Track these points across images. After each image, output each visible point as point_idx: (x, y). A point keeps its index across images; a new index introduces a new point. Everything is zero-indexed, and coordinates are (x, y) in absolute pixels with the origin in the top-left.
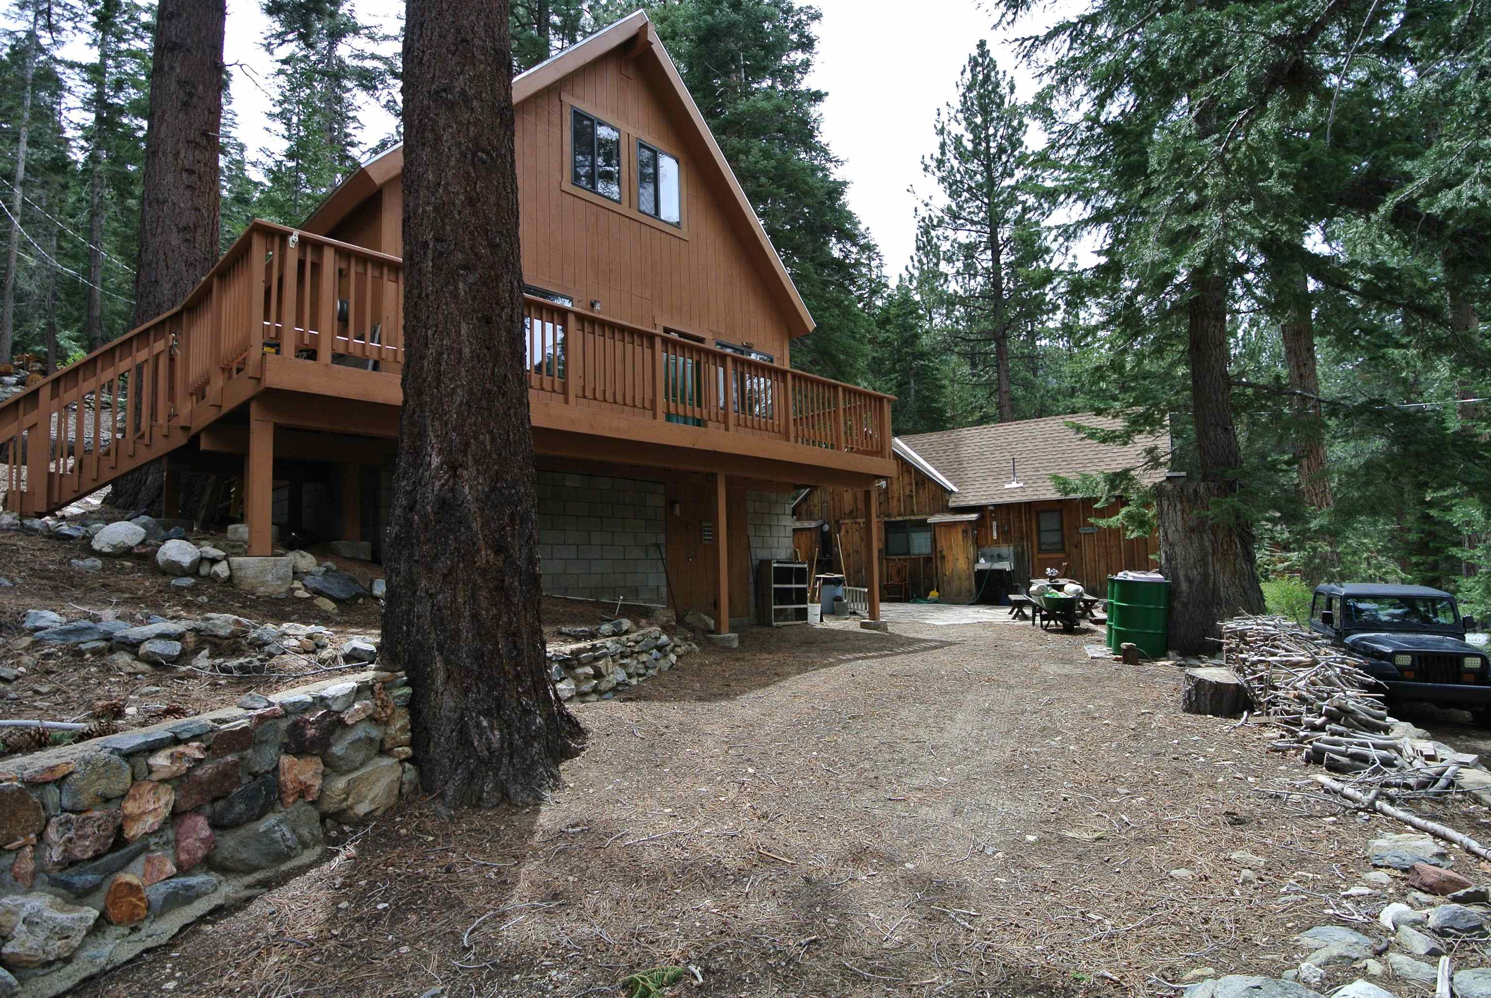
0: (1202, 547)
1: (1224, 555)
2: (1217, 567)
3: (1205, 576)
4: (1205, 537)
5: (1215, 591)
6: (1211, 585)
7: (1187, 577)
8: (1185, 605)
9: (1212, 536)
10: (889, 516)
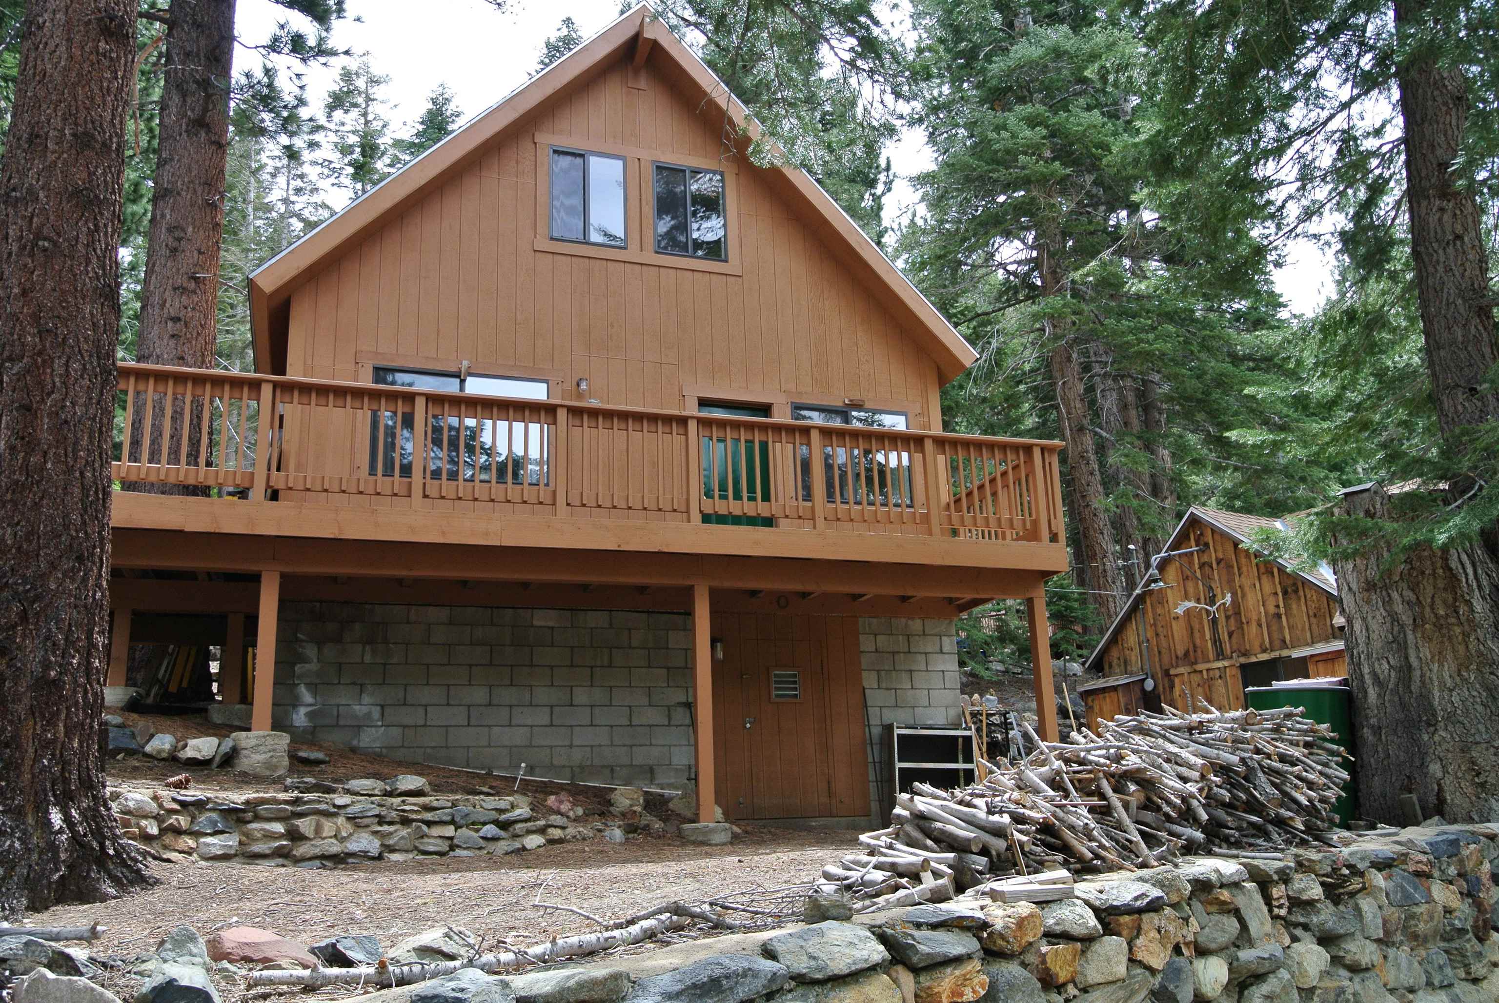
0: (1394, 618)
1: (1438, 626)
2: (1426, 653)
3: (1405, 670)
4: (1395, 595)
5: (1425, 698)
6: (1415, 687)
7: (1374, 675)
8: (1377, 731)
9: (1409, 595)
10: (1245, 654)
